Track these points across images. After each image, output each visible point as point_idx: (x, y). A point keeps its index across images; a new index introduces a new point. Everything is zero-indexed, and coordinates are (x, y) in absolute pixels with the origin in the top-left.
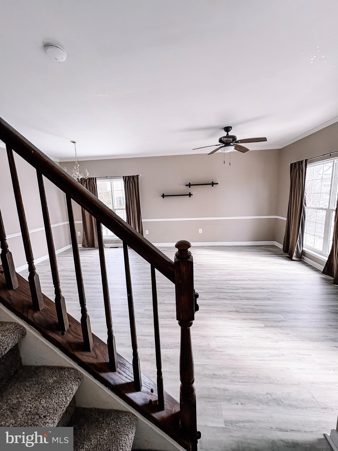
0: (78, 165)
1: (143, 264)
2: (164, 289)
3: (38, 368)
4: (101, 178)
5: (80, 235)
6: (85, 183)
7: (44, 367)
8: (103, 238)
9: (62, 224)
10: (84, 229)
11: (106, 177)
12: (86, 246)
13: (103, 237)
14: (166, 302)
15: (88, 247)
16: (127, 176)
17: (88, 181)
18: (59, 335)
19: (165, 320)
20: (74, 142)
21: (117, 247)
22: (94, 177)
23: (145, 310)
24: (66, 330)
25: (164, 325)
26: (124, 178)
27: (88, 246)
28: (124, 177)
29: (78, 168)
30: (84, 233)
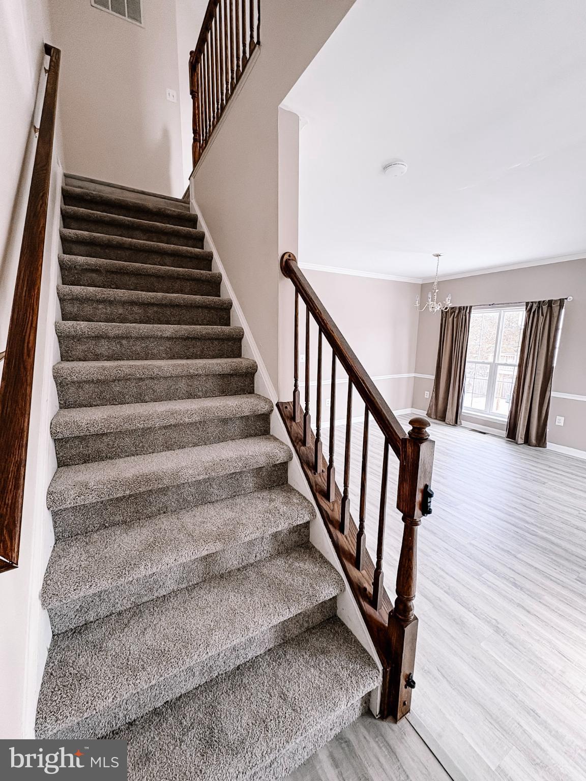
0: (437, 291)
1: (517, 478)
2: (533, 536)
3: (294, 489)
4: (482, 306)
5: (428, 397)
6: (451, 314)
7: (297, 491)
8: (463, 411)
9: (406, 375)
10: (434, 390)
11: (492, 305)
12: (432, 416)
13: (463, 408)
14: (519, 556)
15: (436, 419)
16: (535, 302)
17: (457, 312)
18: (311, 472)
19: (498, 578)
20: (438, 256)
21: (485, 433)
22: (469, 305)
23: (471, 544)
24: (318, 472)
25: (487, 582)
26: (527, 306)
27: (435, 417)
28: (527, 304)
29: (435, 294)
30: (434, 395)
